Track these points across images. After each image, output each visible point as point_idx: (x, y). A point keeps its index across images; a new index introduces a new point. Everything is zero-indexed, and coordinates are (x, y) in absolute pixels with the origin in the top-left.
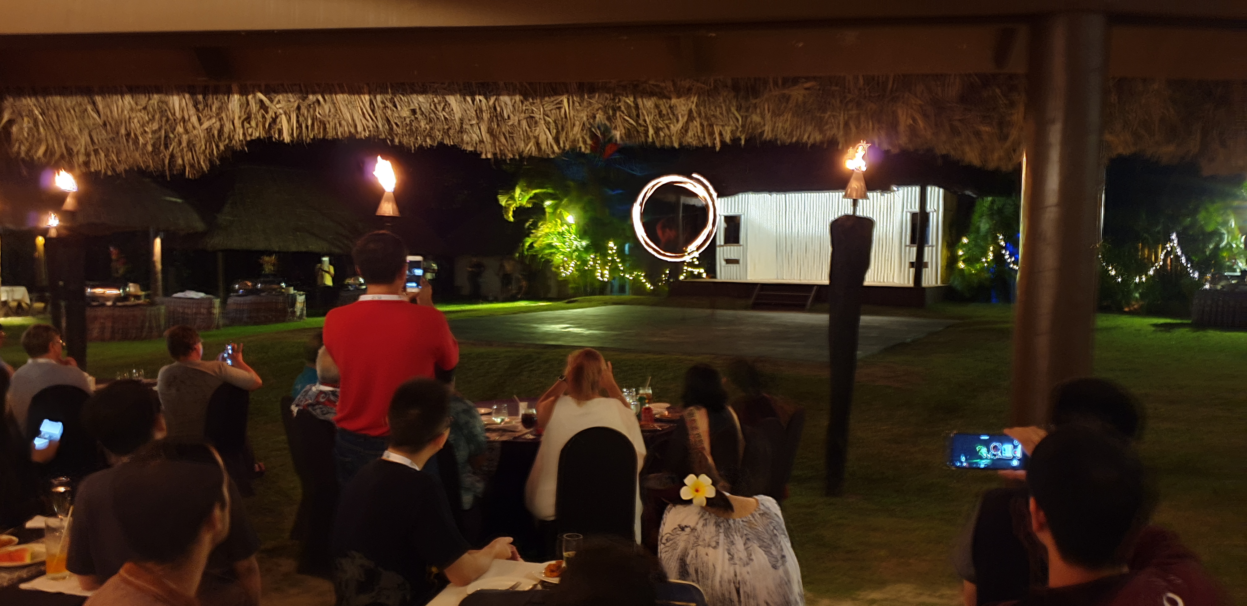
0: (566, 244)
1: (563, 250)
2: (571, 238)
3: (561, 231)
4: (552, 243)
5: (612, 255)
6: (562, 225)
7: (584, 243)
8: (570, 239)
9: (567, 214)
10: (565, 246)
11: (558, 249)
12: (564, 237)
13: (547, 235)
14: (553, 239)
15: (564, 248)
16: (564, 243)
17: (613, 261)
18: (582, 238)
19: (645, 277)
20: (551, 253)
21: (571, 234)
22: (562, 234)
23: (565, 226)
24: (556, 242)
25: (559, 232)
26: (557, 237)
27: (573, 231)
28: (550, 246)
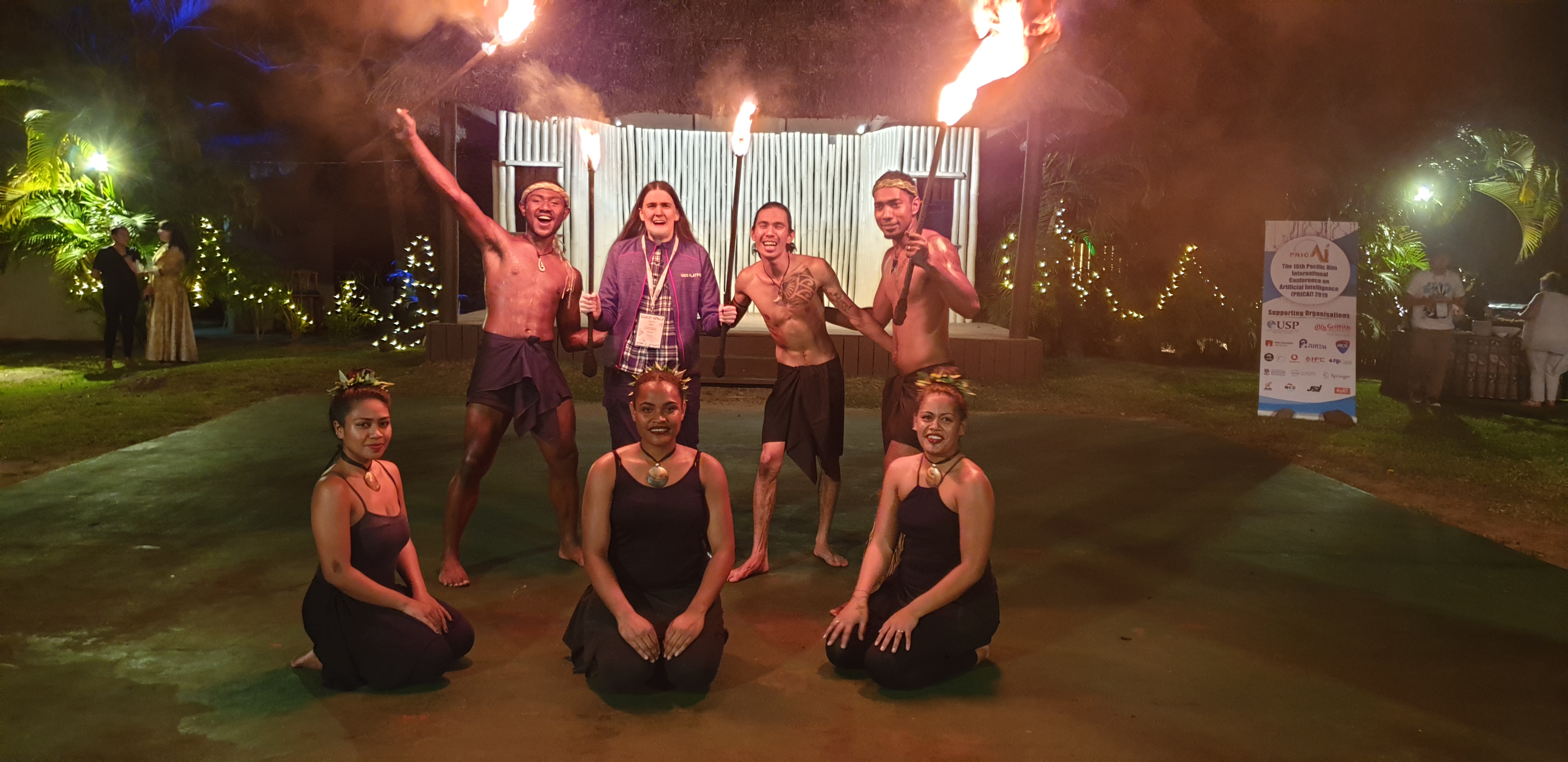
0: (92, 221)
1: (81, 236)
2: (105, 206)
3: (72, 190)
4: (50, 218)
5: (209, 249)
6: (74, 176)
7: (140, 220)
8: (104, 211)
9: (91, 147)
10: (88, 228)
11: (67, 232)
12: (82, 206)
13: (34, 197)
14: (51, 207)
15: (86, 233)
16: (85, 219)
17: (211, 262)
18: (133, 210)
19: (294, 299)
20: (47, 242)
21: (105, 198)
22: (76, 197)
23: (86, 180)
24: (58, 215)
25: (67, 193)
26: (61, 203)
27: (108, 191)
28: (45, 224)
